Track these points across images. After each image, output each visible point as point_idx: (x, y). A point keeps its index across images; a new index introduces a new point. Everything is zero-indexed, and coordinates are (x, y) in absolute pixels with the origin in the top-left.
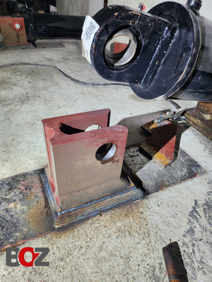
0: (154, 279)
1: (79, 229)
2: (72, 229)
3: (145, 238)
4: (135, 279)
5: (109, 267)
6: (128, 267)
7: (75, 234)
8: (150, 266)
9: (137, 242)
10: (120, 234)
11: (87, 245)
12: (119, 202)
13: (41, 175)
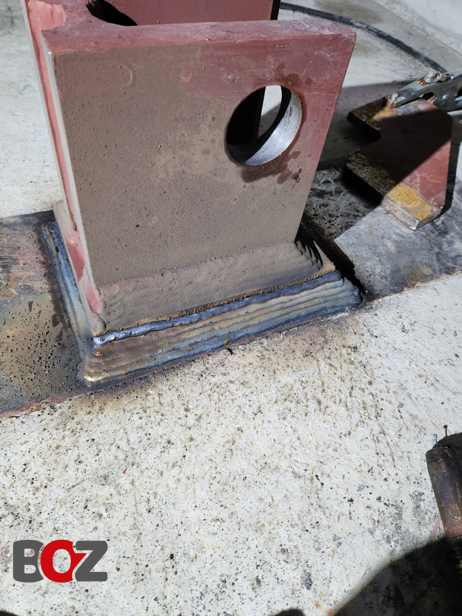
0: (400, 542)
1: (164, 388)
2: (142, 387)
3: (367, 421)
4: (340, 544)
5: (257, 504)
6: (317, 506)
7: (148, 404)
8: (385, 504)
9: (344, 432)
10: (290, 406)
11: (188, 437)
13: (43, 228)
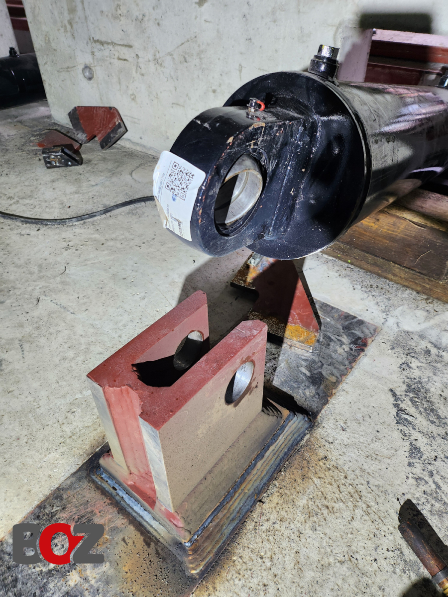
0: (410, 569)
1: (240, 551)
2: (227, 559)
3: (357, 504)
4: (384, 589)
5: (332, 593)
6: (361, 575)
7: (238, 568)
8: (392, 551)
9: (350, 519)
10: (314, 519)
11: (273, 575)
12: (279, 457)
13: (94, 477)
